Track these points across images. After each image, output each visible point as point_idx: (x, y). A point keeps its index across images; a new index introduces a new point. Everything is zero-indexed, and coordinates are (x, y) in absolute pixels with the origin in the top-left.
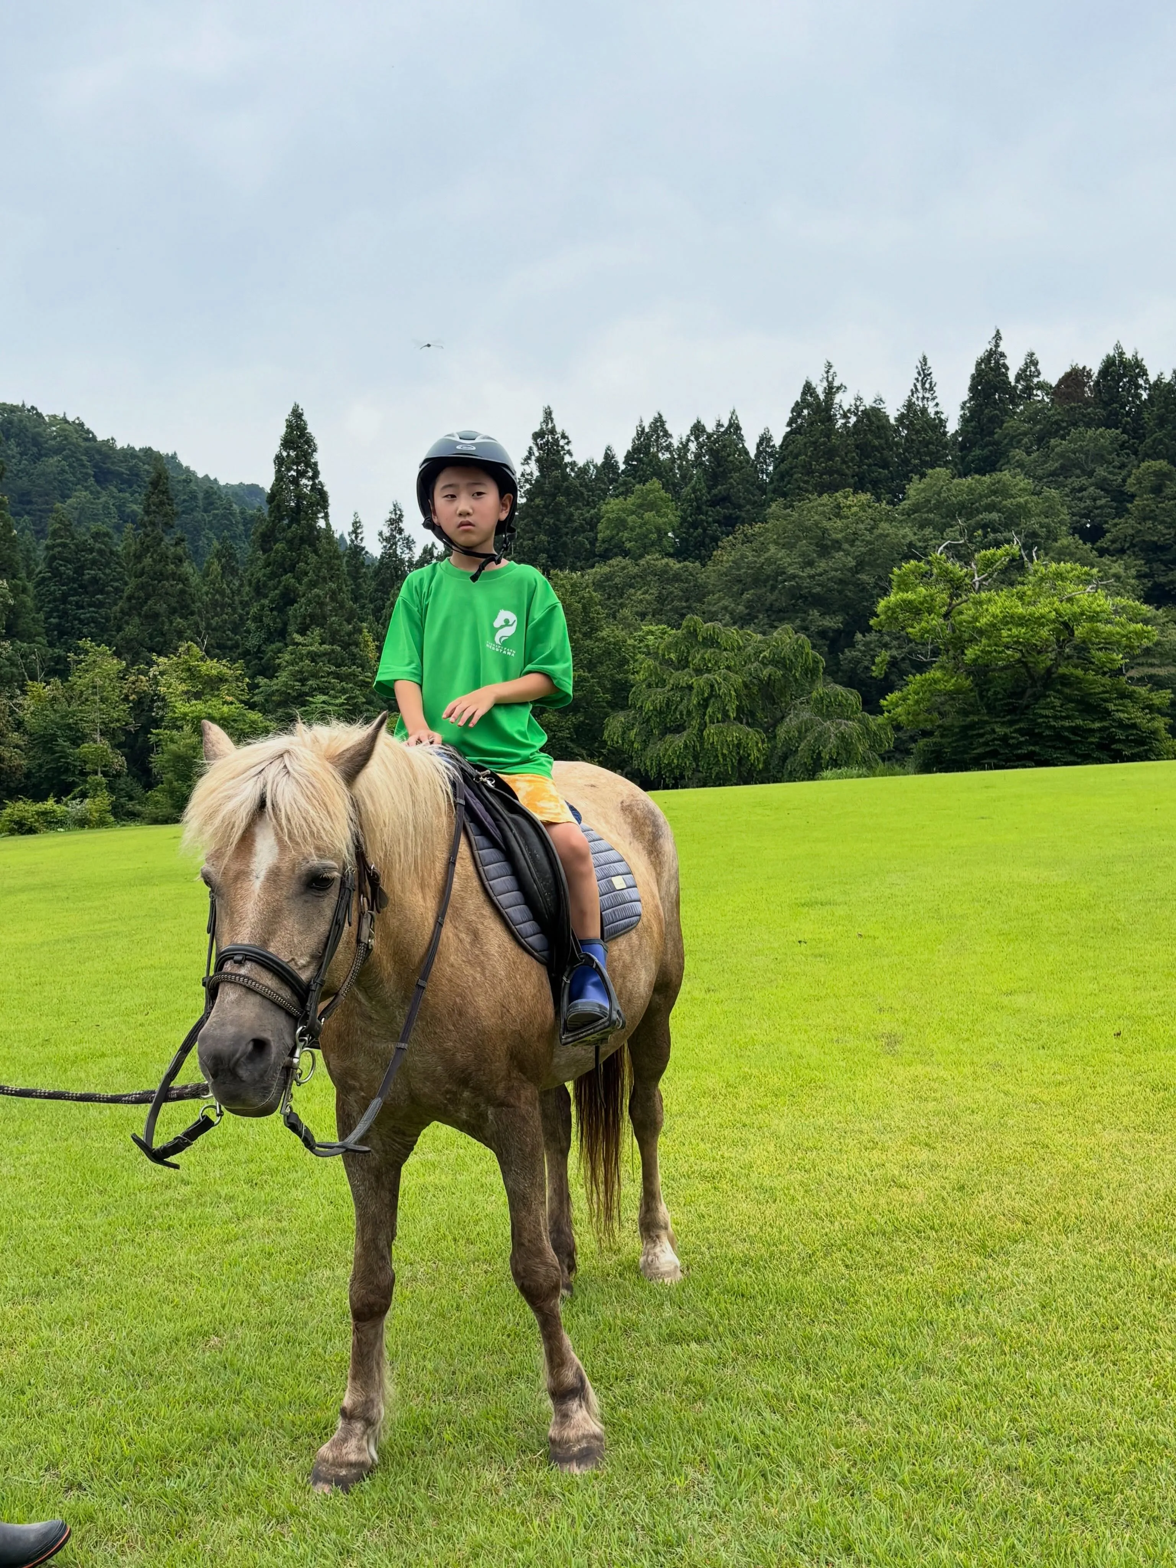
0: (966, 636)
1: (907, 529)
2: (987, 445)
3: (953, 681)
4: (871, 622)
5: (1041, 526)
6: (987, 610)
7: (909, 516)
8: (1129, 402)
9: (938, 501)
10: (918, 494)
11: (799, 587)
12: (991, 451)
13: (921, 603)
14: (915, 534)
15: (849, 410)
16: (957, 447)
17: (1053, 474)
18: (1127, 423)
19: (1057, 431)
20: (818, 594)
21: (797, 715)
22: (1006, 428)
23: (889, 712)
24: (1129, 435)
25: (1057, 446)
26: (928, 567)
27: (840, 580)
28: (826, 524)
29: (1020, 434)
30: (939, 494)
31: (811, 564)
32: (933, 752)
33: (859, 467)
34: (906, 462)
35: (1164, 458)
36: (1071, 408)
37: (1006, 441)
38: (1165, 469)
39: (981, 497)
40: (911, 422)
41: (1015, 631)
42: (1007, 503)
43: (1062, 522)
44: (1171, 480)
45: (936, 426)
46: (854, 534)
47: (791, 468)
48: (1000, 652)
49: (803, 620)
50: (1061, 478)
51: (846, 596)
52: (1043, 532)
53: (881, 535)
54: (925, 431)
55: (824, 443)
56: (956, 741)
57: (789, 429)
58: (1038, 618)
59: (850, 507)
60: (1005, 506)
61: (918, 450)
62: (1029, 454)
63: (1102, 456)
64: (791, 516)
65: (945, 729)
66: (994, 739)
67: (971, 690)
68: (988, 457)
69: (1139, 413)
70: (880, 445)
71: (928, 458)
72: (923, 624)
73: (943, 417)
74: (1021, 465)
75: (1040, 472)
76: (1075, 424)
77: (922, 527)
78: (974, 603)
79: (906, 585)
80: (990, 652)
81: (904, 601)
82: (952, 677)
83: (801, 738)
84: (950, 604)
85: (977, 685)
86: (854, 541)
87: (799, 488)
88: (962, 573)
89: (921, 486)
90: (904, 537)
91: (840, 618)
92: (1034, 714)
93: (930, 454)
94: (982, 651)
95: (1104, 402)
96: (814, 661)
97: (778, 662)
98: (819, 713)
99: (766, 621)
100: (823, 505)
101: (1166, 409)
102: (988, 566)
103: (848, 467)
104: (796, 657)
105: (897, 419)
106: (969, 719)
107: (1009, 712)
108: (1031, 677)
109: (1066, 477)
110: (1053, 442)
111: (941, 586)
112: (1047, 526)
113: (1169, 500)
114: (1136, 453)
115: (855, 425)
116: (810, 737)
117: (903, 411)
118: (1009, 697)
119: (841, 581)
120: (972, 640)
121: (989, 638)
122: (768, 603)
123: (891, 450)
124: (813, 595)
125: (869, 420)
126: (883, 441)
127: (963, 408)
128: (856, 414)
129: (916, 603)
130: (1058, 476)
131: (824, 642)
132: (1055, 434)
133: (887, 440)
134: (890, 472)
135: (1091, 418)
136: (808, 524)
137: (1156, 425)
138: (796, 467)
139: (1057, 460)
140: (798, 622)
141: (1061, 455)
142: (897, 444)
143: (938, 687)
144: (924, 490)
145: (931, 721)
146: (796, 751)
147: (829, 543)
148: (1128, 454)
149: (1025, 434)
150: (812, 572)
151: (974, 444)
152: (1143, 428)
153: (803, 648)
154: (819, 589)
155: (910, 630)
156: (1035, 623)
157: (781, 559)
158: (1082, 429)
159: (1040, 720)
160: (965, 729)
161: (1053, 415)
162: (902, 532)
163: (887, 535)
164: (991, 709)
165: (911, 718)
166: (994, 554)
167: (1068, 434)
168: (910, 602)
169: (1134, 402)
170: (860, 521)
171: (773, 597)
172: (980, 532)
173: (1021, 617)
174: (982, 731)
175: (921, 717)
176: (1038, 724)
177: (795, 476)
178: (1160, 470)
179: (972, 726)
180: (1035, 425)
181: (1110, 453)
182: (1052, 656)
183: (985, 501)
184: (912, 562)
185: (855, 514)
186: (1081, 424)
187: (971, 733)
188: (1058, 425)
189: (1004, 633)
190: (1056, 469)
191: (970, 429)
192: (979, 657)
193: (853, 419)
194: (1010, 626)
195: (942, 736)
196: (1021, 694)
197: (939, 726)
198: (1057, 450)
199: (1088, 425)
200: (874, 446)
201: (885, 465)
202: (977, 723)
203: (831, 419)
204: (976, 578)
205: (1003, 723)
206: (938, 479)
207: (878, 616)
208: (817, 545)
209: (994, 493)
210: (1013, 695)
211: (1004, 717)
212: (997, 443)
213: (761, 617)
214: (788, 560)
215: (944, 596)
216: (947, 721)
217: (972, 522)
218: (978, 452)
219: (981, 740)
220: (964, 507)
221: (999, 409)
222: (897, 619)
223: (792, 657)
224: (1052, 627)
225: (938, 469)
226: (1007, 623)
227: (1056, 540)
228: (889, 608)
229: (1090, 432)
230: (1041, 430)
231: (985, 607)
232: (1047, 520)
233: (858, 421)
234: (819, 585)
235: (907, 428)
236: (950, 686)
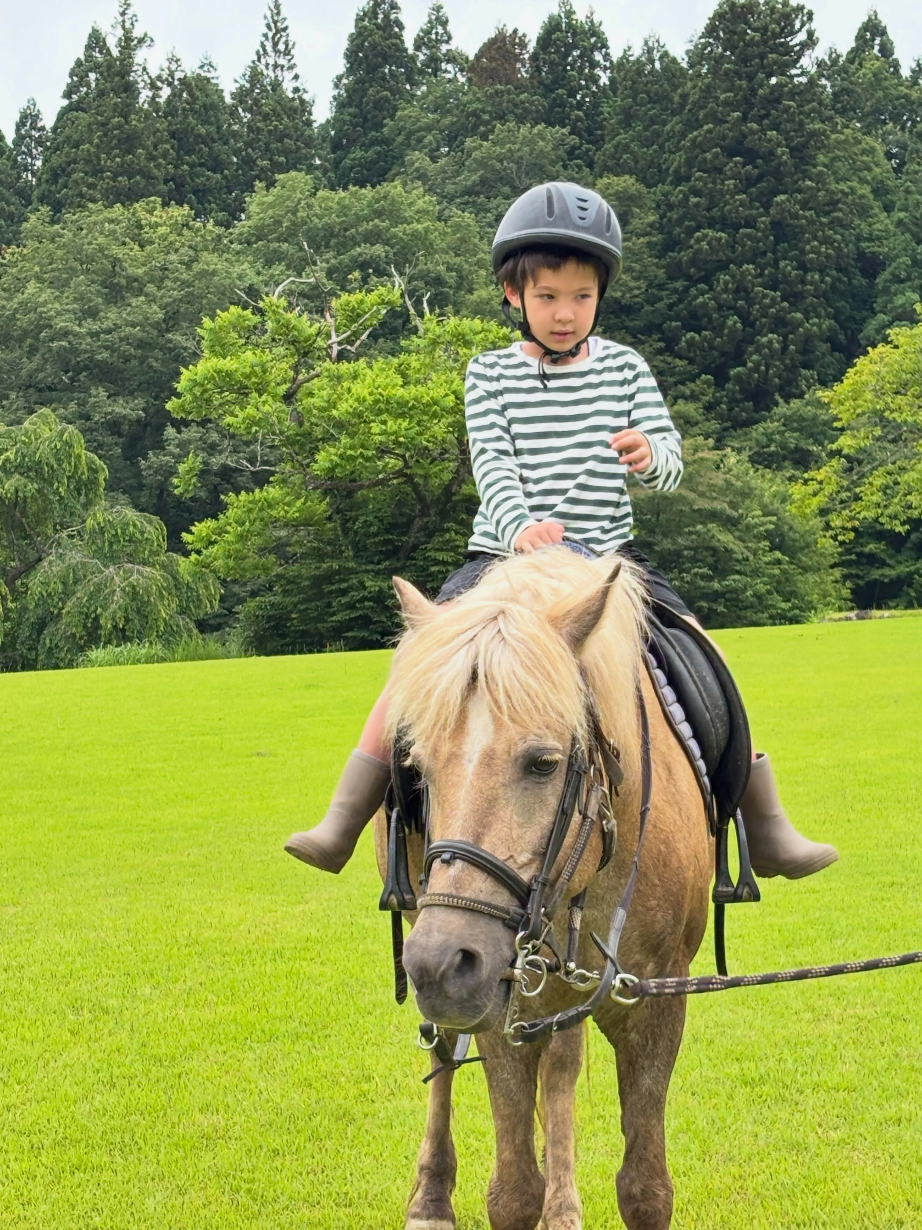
0: (318, 432)
1: (246, 265)
2: (372, 144)
3: (299, 503)
4: (169, 406)
5: (449, 269)
6: (349, 390)
7: (249, 243)
8: (581, 88)
9: (293, 224)
10: (264, 211)
11: (74, 350)
12: (378, 153)
13: (248, 377)
14: (259, 273)
15: (159, 78)
16: (327, 146)
17: (469, 191)
18: (578, 119)
19: (476, 127)
20: (104, 362)
21: (61, 557)
22: (400, 119)
23: (199, 552)
24: (581, 137)
25: (475, 148)
26: (257, 319)
27: (141, 341)
28: (117, 251)
29: (420, 129)
30: (294, 212)
31: (93, 313)
32: (270, 618)
33: (176, 167)
34: (248, 162)
35: (631, 173)
36: (497, 92)
37: (400, 139)
38: (633, 190)
39: (360, 219)
40: (256, 101)
41: (392, 425)
42: (398, 230)
43: (480, 264)
44: (640, 207)
45: (295, 110)
46: (164, 269)
47: (69, 164)
48: (367, 459)
49: (82, 404)
50: (482, 199)
51: (151, 367)
52: (451, 278)
53: (203, 274)
54: (278, 117)
55: (119, 127)
56: (305, 601)
57: (66, 102)
58: (428, 405)
59: (157, 225)
60: (395, 236)
61: (267, 144)
62: (434, 160)
63: (542, 168)
64: (61, 236)
65: (289, 582)
66: (364, 599)
67: (329, 519)
68: (374, 162)
69: (595, 105)
70: (208, 134)
71: (282, 159)
72: (250, 410)
73: (306, 97)
74: (422, 176)
75: (450, 188)
76: (502, 118)
77: (269, 263)
78: (331, 378)
79: (223, 346)
80: (353, 458)
81: (219, 372)
82: (298, 498)
83: (67, 594)
84: (294, 380)
85: (338, 511)
86: (162, 280)
87: (81, 195)
88: (313, 330)
89: (270, 199)
90: (240, 277)
91: (140, 402)
92: (425, 559)
93: (286, 152)
94: (341, 457)
95: (546, 86)
96: (90, 469)
97: (30, 469)
98: (99, 553)
99: (21, 402)
100: (111, 221)
101: (634, 99)
102: (352, 320)
103: (158, 166)
104: (59, 461)
105: (233, 96)
106: (325, 566)
107: (388, 555)
108: (421, 499)
109: (488, 198)
110: (469, 142)
111: (281, 350)
112: (459, 270)
113: (638, 236)
114: (590, 165)
115: (169, 101)
116: (81, 593)
117: (243, 82)
118: (387, 531)
119: (141, 344)
120: (329, 438)
121: (352, 435)
122: (24, 373)
123: (226, 143)
124: (98, 365)
125: (190, 93)
126: (213, 129)
127: (336, 86)
128: (170, 84)
129: (238, 376)
130: (477, 194)
131: (116, 439)
132: (472, 131)
133: (219, 128)
134: (225, 177)
135: (525, 109)
136: (89, 249)
137: (620, 122)
138: (75, 162)
139: (475, 171)
140: (73, 406)
141: (482, 163)
142: (235, 135)
143: (274, 513)
144: (271, 205)
145: (266, 569)
146: (59, 614)
147: (123, 282)
148: (579, 167)
149: (429, 129)
150: (95, 327)
151: (353, 142)
152: (602, 128)
153: (71, 446)
154: (105, 355)
155: (229, 419)
156: (425, 413)
157: (45, 303)
158: (511, 125)
159: (434, 569)
160: (319, 581)
161: (470, 102)
162: (237, 270)
163: (214, 273)
164: (359, 550)
165: (231, 563)
166: (362, 302)
167: (492, 131)
168: (229, 374)
169: (587, 87)
170: (170, 248)
171: (33, 366)
172: (357, 274)
173: (403, 403)
174: (344, 585)
175: (248, 563)
176: (431, 574)
177: (75, 176)
178: (625, 190)
179: (329, 577)
180: (444, 114)
181: (553, 163)
182: (453, 465)
183: (365, 227)
184: (233, 309)
185: (164, 238)
186: (511, 117)
187: (327, 588)
188: (478, 117)
189: (376, 428)
190: (474, 185)
191: (347, 118)
192: (337, 465)
193: (166, 92)
194: (384, 417)
195: (286, 593)
196: (404, 527)
197: (279, 576)
198: (476, 154)
199: (521, 120)
200: (200, 136)
201: (217, 166)
202: (338, 572)
203: (130, 89)
204: (334, 339)
205: (377, 573)
206: (294, 189)
207: (179, 396)
208: (104, 284)
209: (379, 214)
210: (392, 527)
211: (379, 563)
212: (387, 141)
213: (13, 396)
214: (57, 305)
215: (284, 365)
216: (293, 569)
217: (345, 258)
218: (359, 154)
219: (344, 600)
220: (332, 235)
221: (390, 89)
222: (209, 401)
223: (52, 461)
224: (450, 419)
225: (293, 173)
226: (380, 412)
227: (471, 291)
228: (195, 383)
229: (524, 130)
230: (453, 124)
231: (346, 385)
232: (458, 260)
233: (173, 95)
234: (106, 348)
235: (250, 110)
236: (293, 513)
